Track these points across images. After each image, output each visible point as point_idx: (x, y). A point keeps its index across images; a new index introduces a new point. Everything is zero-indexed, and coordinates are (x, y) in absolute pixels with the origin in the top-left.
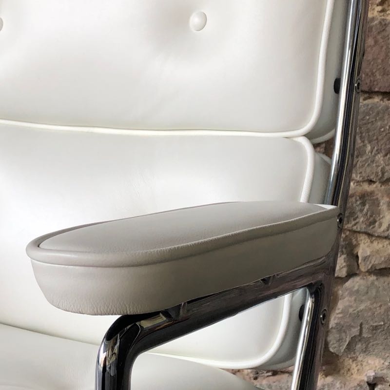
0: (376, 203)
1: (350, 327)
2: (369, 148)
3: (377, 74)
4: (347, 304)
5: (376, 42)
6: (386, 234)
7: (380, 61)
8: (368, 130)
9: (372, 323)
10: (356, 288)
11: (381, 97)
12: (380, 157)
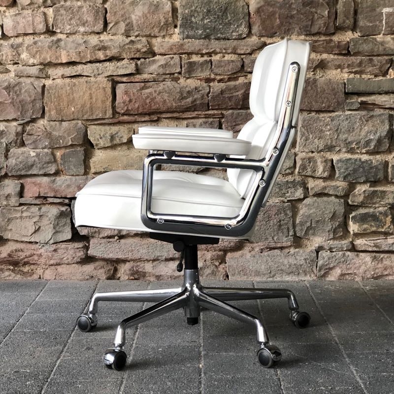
0: (315, 162)
1: (307, 222)
2: (311, 136)
3: (313, 102)
4: (304, 211)
5: (312, 88)
6: (321, 176)
7: (314, 96)
8: (310, 128)
9: (316, 219)
10: (308, 203)
11: (315, 113)
12: (316, 140)
